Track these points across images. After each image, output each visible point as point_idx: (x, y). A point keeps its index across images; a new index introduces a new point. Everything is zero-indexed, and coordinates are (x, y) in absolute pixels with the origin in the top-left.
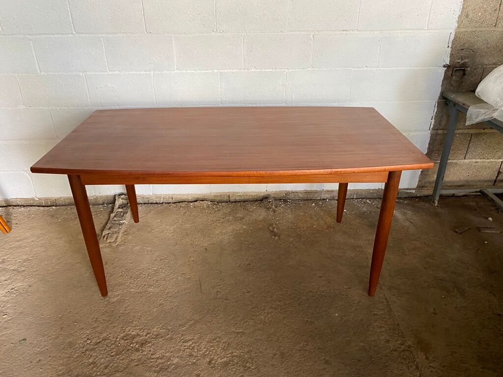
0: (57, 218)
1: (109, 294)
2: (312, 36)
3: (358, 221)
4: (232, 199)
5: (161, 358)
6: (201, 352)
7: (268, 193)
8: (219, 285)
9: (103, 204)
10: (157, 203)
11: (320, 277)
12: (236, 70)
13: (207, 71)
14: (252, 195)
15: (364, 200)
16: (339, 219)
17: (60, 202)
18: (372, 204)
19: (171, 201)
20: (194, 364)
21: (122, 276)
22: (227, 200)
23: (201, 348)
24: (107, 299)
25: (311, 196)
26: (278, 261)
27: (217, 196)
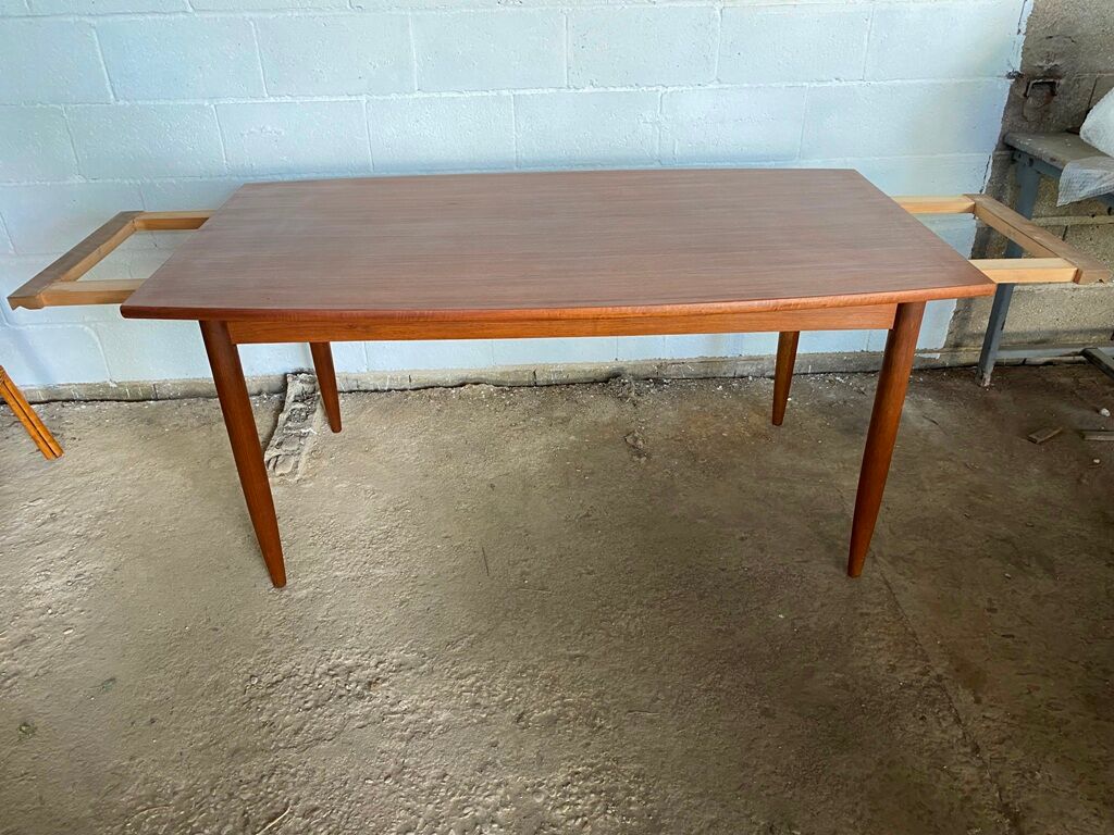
0: (160, 425)
1: (289, 582)
2: (718, 12)
3: (818, 421)
4: (541, 379)
5: (413, 712)
6: (497, 699)
7: (620, 364)
8: (526, 560)
9: (259, 393)
10: (376, 391)
11: (742, 539)
12: (551, 90)
13: (486, 94)
14: (584, 371)
15: (831, 377)
16: (777, 417)
17: (165, 392)
18: (847, 384)
19: (406, 384)
20: (483, 721)
21: (315, 544)
22: (529, 381)
23: (495, 690)
24: (286, 592)
25: (715, 370)
26: (649, 507)
27: (508, 373)
